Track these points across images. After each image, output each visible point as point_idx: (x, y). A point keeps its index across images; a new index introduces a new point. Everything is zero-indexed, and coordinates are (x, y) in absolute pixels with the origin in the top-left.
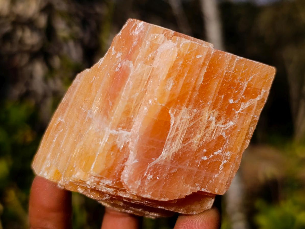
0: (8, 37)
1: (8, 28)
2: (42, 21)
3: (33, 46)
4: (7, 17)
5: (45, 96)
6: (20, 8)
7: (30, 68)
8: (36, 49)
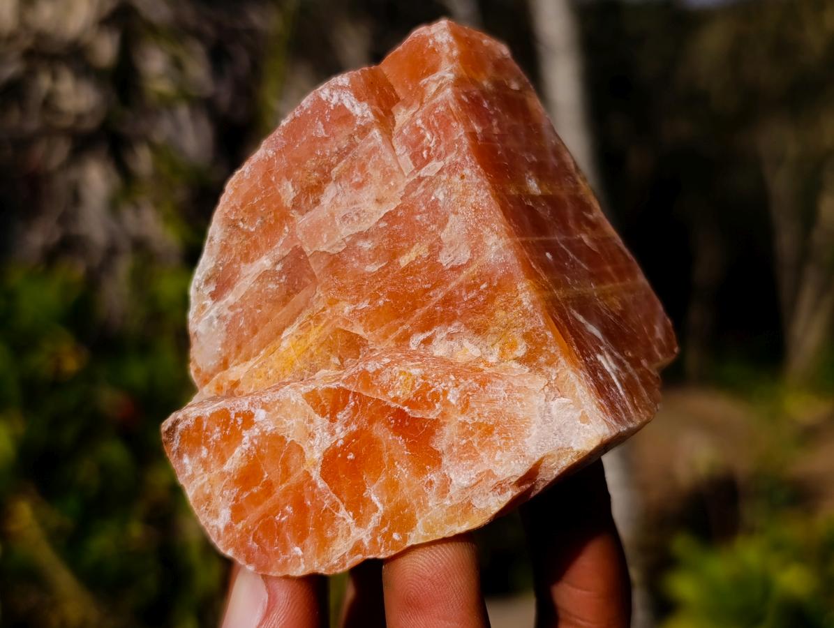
0: (14, 92)
1: (12, 69)
2: (106, 49)
3: (80, 117)
4: (11, 38)
5: (112, 252)
6: (45, 15)
7: (73, 174)
8: (90, 124)
